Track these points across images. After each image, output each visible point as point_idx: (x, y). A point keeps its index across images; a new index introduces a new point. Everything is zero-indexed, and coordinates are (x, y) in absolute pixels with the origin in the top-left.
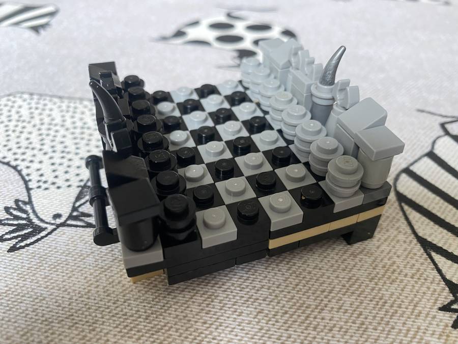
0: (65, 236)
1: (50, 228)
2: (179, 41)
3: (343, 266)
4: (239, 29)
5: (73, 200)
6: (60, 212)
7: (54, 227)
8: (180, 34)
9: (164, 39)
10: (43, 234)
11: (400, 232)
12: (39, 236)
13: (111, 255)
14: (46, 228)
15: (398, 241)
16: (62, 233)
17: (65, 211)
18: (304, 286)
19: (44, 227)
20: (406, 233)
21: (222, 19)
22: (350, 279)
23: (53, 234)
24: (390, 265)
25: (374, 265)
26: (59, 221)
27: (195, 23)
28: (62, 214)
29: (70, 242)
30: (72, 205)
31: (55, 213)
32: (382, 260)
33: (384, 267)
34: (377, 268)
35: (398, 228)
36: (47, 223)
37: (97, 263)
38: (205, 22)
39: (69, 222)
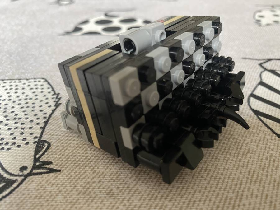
0: (34, 183)
1: (20, 179)
2: (79, 33)
3: (241, 164)
4: (116, 23)
5: (33, 153)
6: (25, 165)
7: (23, 178)
8: (77, 29)
9: (68, 33)
10: (15, 185)
11: (266, 134)
12: (12, 188)
13: (75, 190)
14: (16, 180)
15: (267, 140)
16: (31, 181)
17: (29, 164)
18: (222, 184)
19: (14, 179)
20: (269, 134)
21: (103, 17)
22: (249, 172)
23: (24, 183)
24: (270, 157)
25: (260, 159)
26: (25, 172)
27: (86, 22)
28: (27, 166)
29: (39, 187)
30: (33, 157)
31: (20, 167)
32: (263, 154)
33: (267, 159)
34: (263, 161)
35: (263, 132)
36: (16, 176)
37: (66, 199)
38: (92, 21)
39: (35, 171)
